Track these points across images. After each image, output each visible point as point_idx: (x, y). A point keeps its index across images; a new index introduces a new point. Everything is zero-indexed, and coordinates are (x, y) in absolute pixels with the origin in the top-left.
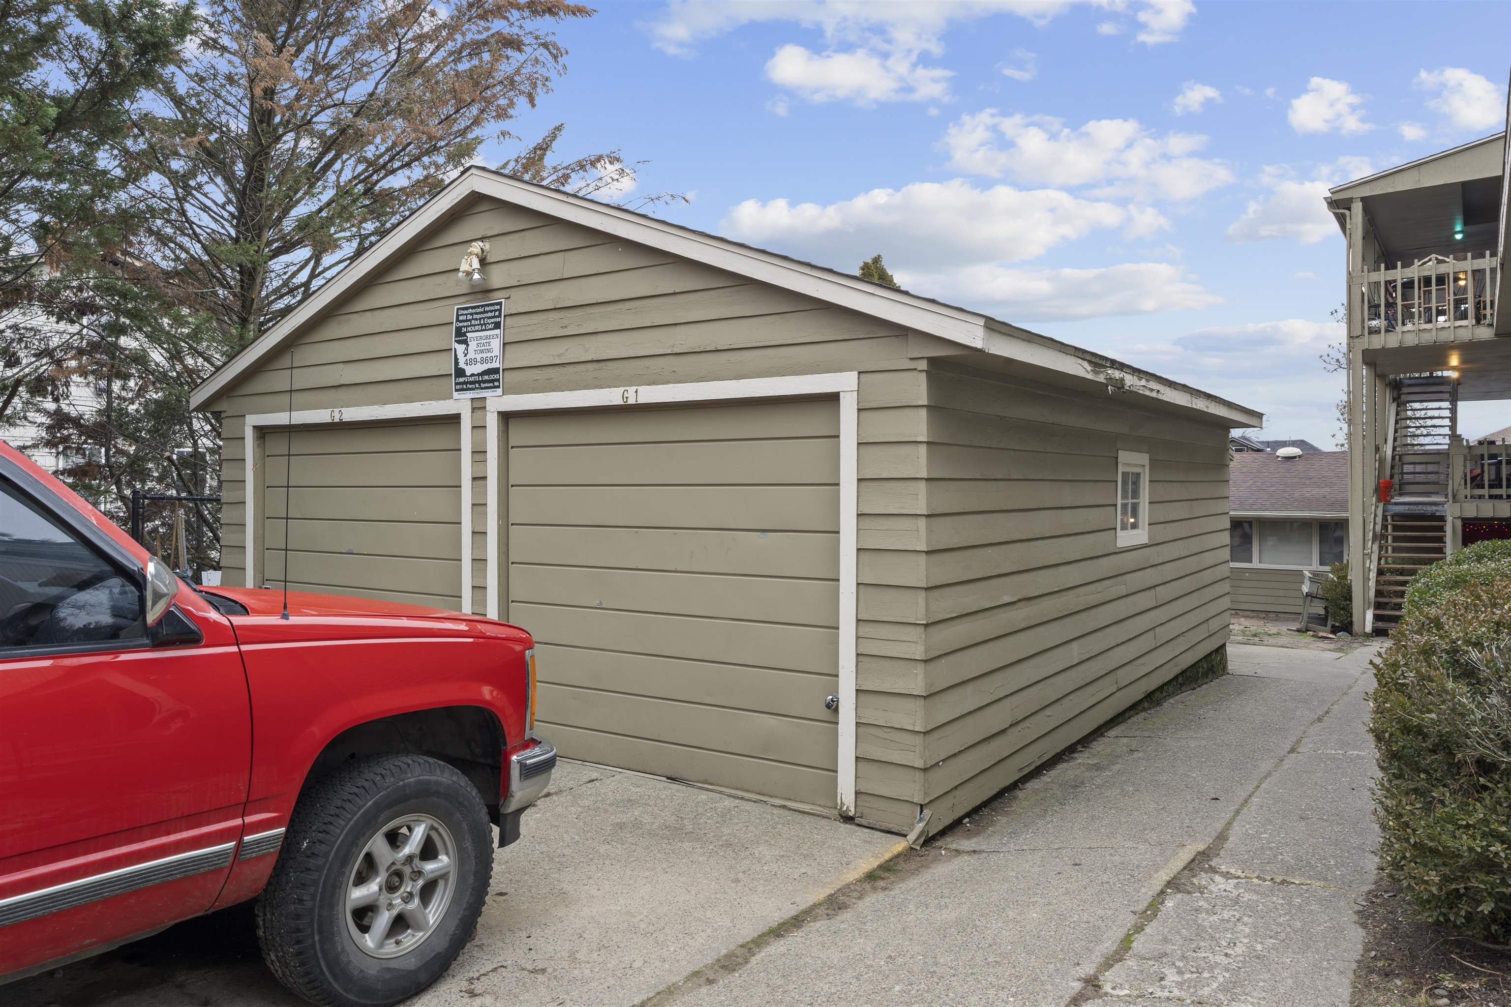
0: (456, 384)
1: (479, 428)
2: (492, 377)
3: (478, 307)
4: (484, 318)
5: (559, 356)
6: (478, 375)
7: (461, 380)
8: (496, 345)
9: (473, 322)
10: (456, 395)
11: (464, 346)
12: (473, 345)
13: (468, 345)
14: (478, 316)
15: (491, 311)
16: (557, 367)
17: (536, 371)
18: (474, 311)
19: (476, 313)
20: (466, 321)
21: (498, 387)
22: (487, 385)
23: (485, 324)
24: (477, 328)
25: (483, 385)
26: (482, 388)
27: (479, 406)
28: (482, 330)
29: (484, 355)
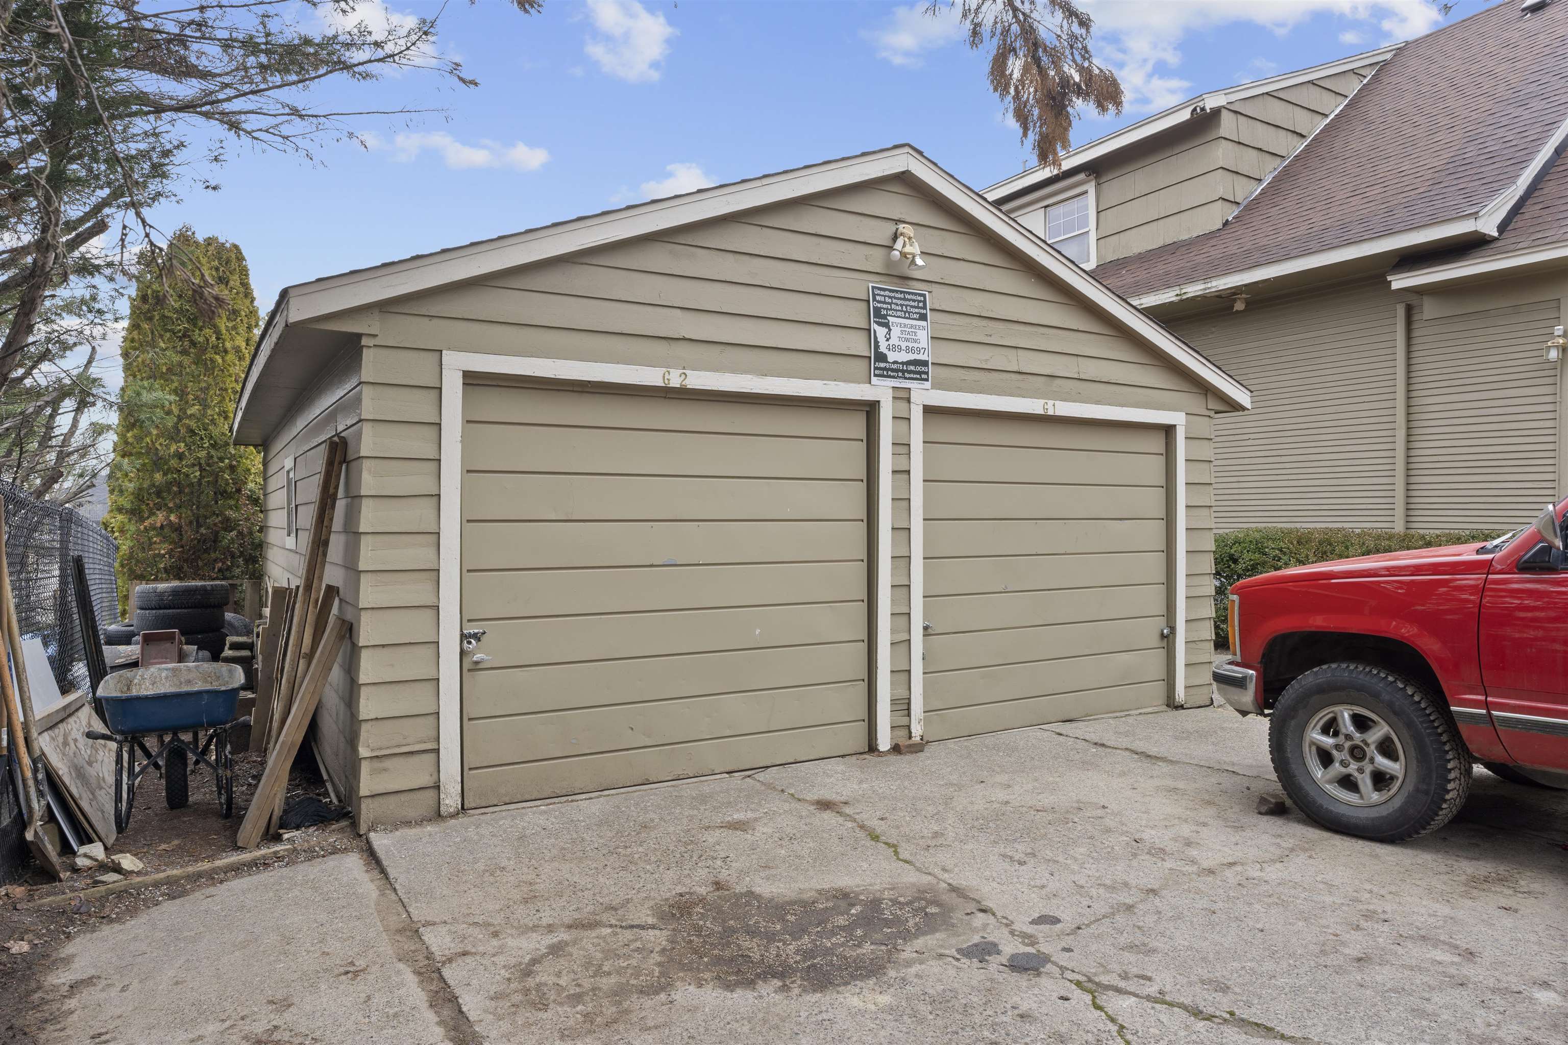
0: (876, 368)
1: (903, 419)
2: (919, 368)
3: (897, 292)
4: (906, 306)
5: (986, 361)
6: (903, 363)
7: (882, 365)
8: (923, 337)
9: (893, 307)
10: (874, 380)
11: (885, 330)
12: (896, 331)
13: (890, 330)
14: (899, 302)
15: (914, 301)
16: (983, 372)
17: (962, 371)
18: (892, 294)
19: (896, 298)
20: (884, 303)
21: (927, 380)
22: (912, 376)
23: (909, 313)
24: (899, 314)
25: (907, 375)
26: (906, 378)
27: (903, 397)
28: (905, 318)
29: (911, 345)
